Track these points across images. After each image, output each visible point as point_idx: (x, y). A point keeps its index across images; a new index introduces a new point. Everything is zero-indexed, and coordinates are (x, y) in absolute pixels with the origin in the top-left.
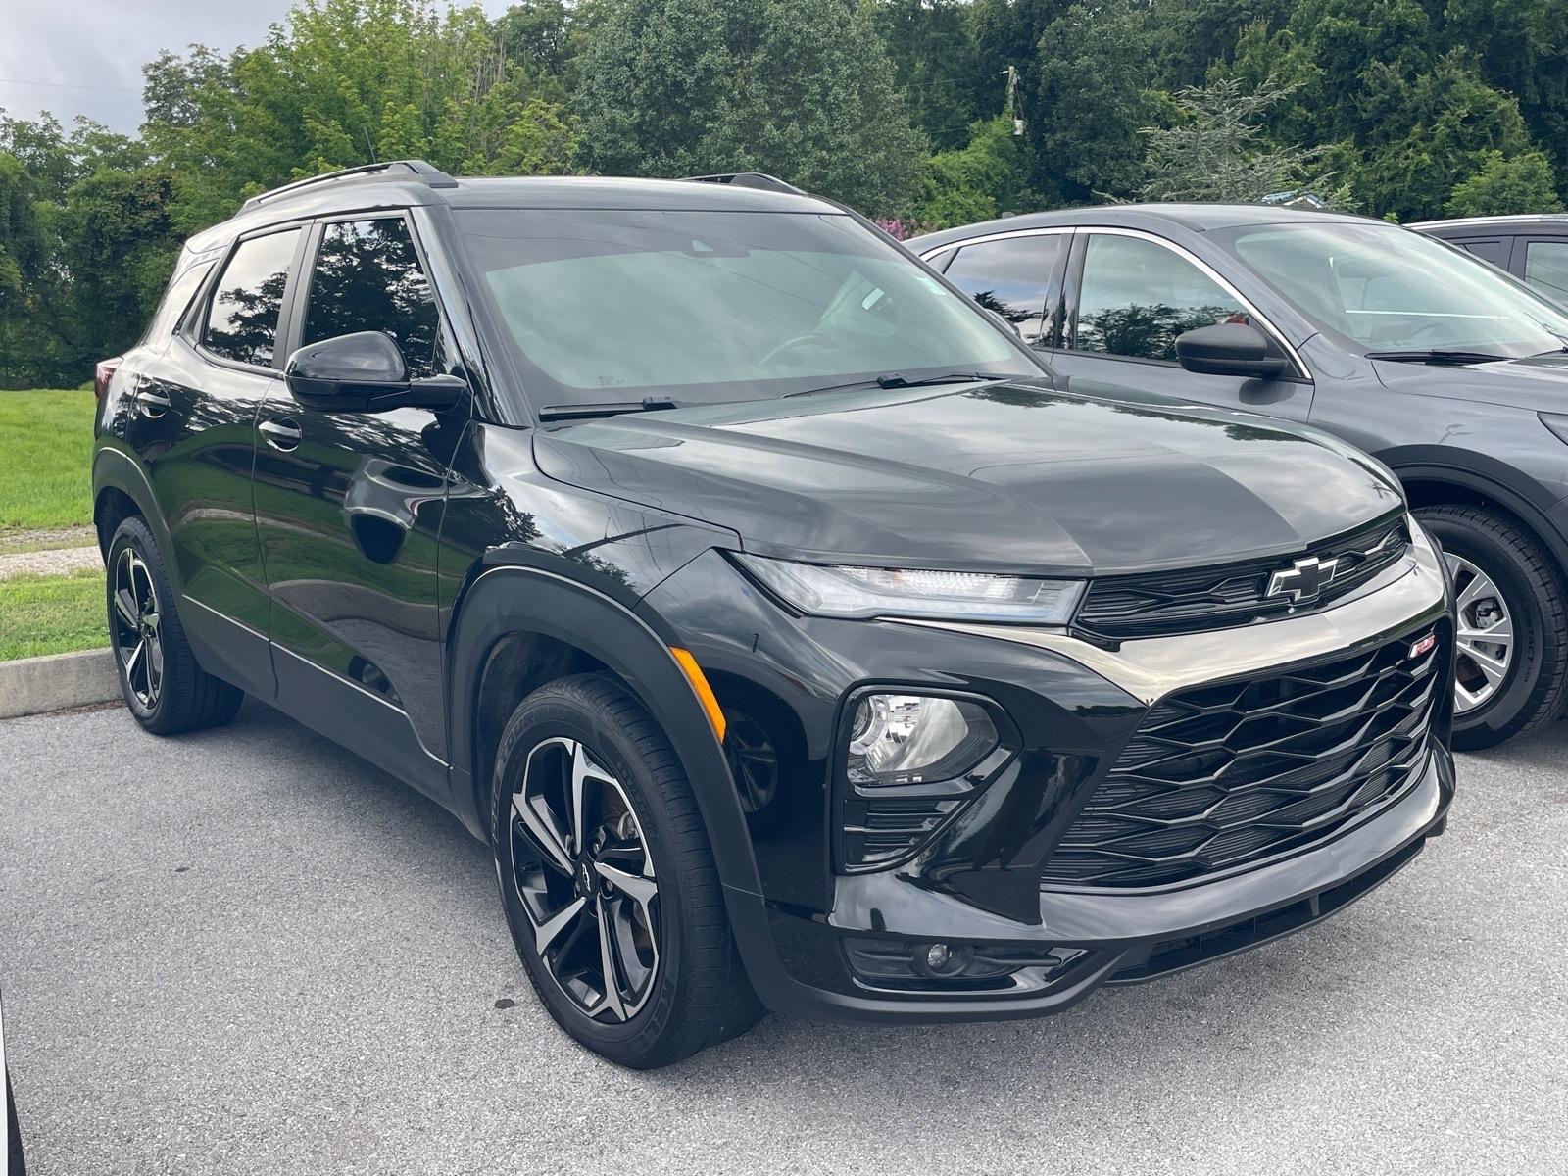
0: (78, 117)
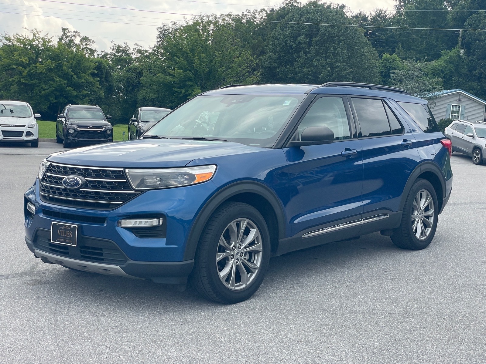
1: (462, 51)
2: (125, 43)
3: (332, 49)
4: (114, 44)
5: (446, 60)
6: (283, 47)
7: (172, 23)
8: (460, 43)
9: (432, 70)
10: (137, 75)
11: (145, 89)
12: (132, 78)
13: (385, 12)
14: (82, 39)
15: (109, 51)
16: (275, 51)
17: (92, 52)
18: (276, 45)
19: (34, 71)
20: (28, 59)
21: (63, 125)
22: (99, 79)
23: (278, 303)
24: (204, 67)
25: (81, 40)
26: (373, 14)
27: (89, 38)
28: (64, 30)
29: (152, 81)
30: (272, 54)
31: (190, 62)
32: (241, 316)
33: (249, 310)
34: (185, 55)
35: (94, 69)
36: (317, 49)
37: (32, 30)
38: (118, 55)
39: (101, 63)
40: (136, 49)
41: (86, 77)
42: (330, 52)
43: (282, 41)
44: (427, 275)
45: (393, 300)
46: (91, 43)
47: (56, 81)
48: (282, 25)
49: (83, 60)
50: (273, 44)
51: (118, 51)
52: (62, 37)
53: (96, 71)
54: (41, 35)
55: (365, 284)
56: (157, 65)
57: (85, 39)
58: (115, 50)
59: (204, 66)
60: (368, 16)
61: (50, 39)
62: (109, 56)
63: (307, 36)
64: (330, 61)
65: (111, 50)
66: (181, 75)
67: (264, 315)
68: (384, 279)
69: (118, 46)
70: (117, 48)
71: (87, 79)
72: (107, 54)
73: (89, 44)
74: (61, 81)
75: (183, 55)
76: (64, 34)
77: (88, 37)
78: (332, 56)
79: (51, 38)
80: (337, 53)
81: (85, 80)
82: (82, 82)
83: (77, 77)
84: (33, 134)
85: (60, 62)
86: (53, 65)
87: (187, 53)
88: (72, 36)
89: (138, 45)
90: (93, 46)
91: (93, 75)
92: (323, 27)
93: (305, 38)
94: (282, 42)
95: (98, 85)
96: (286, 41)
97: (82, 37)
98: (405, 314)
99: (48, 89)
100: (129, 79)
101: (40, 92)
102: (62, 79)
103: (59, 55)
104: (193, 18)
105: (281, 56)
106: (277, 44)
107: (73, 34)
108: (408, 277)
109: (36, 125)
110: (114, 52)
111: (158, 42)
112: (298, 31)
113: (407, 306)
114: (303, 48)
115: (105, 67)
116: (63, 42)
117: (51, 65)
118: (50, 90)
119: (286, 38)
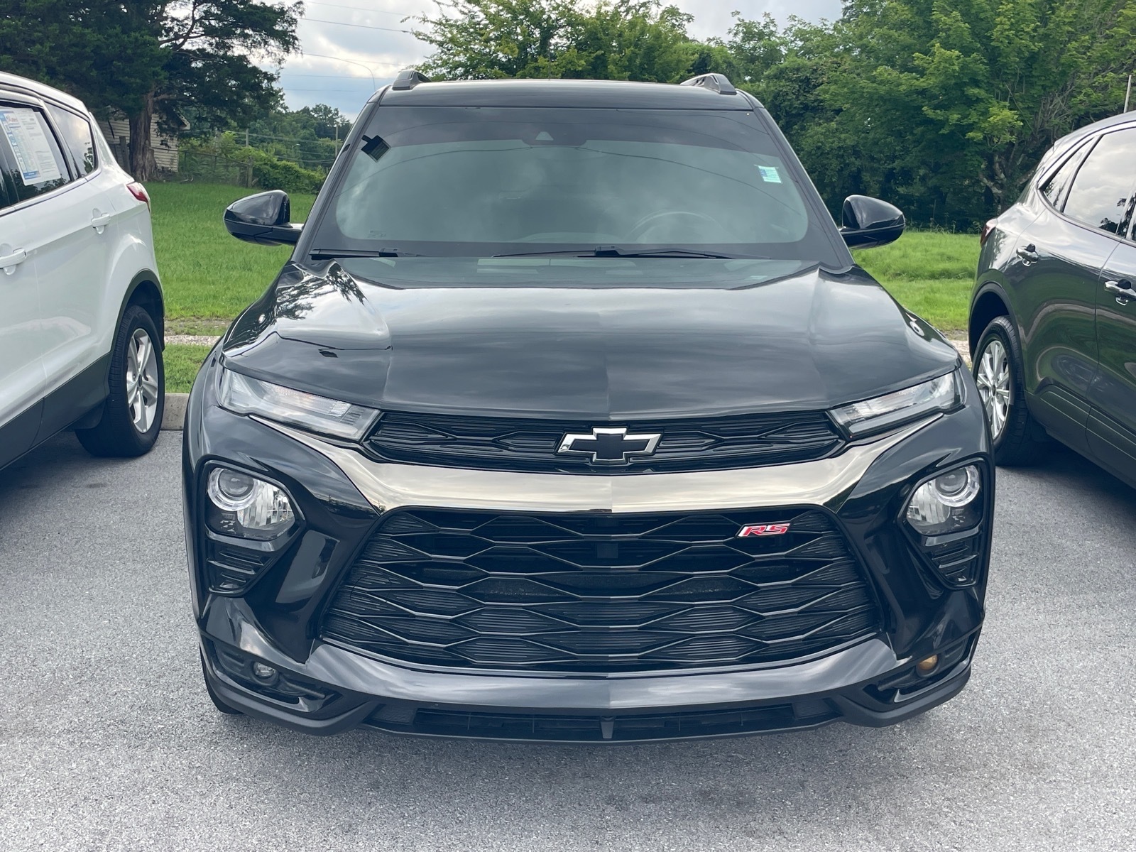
2: (766, 15)
4: (739, 19)
40: (790, 29)
58: (741, 35)
70: (745, 30)
89: (796, 19)
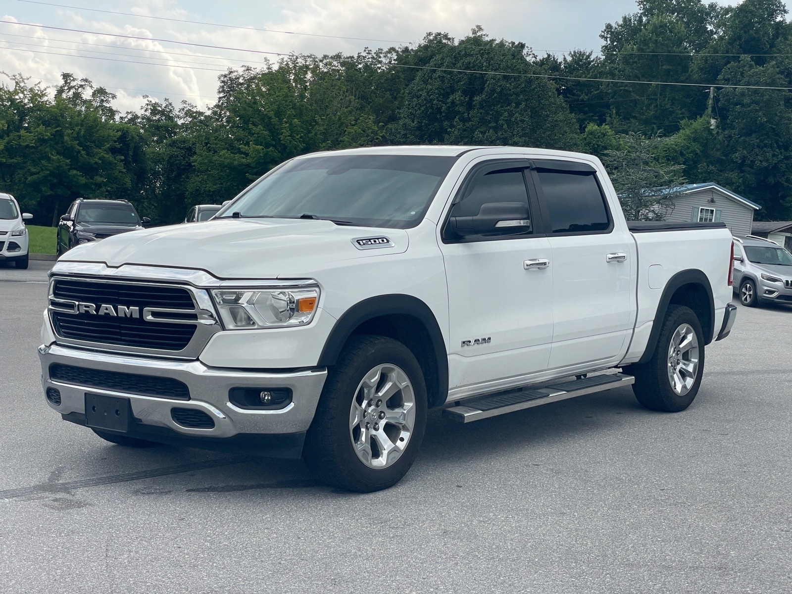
0: (183, 101)
1: (713, 121)
3: (506, 114)
5: (688, 136)
6: (427, 109)
7: (244, 69)
8: (710, 109)
9: (666, 151)
10: (185, 152)
11: (198, 176)
12: (178, 157)
13: (589, 56)
14: (95, 91)
15: (140, 113)
16: (412, 116)
17: (112, 113)
18: (415, 107)
19: (15, 142)
20: (7, 123)
21: (69, 232)
22: (123, 158)
23: (494, 547)
24: (298, 141)
25: (94, 95)
26: (569, 59)
27: (106, 91)
28: (66, 76)
29: (211, 162)
30: (408, 121)
31: (274, 132)
32: (436, 570)
33: (446, 558)
34: (265, 120)
35: (115, 142)
36: (481, 114)
37: (14, 76)
38: (154, 118)
39: (127, 131)
41: (102, 154)
42: (503, 120)
43: (425, 100)
44: (733, 496)
45: (691, 542)
46: (109, 99)
47: (53, 160)
48: (425, 75)
49: (97, 126)
50: (410, 104)
51: (154, 111)
52: (61, 87)
53: (119, 144)
54: (29, 84)
55: (633, 512)
56: (220, 137)
57: (101, 91)
59: (298, 139)
60: (560, 63)
61: (43, 91)
62: (139, 120)
63: (465, 93)
64: (502, 134)
65: (143, 111)
66: (260, 153)
67: (476, 569)
68: (662, 503)
69: (155, 104)
71: (104, 157)
72: (136, 117)
73: (106, 100)
74: (61, 160)
75: (263, 120)
76: (66, 82)
77: (105, 89)
78: (505, 126)
79: (45, 89)
80: (515, 121)
81: (100, 159)
82: (96, 163)
83: (88, 154)
84: (19, 247)
85: (58, 129)
86: (48, 134)
87: (270, 118)
88: (79, 87)
90: (113, 104)
91: (113, 151)
92: (491, 78)
93: (462, 96)
94: (425, 102)
95: (121, 167)
96: (431, 100)
97: (95, 89)
98: (720, 569)
99: (38, 173)
100: (173, 159)
101: (26, 179)
102: (62, 157)
103: (58, 118)
104: (279, 61)
105: (423, 124)
106: (416, 104)
107: (80, 83)
108: (703, 500)
109: (24, 232)
110: (148, 113)
111: (220, 98)
112: (451, 84)
113: (719, 553)
114: (459, 112)
115: (133, 138)
116: (64, 96)
117: (44, 133)
118: (42, 174)
119: (432, 95)
